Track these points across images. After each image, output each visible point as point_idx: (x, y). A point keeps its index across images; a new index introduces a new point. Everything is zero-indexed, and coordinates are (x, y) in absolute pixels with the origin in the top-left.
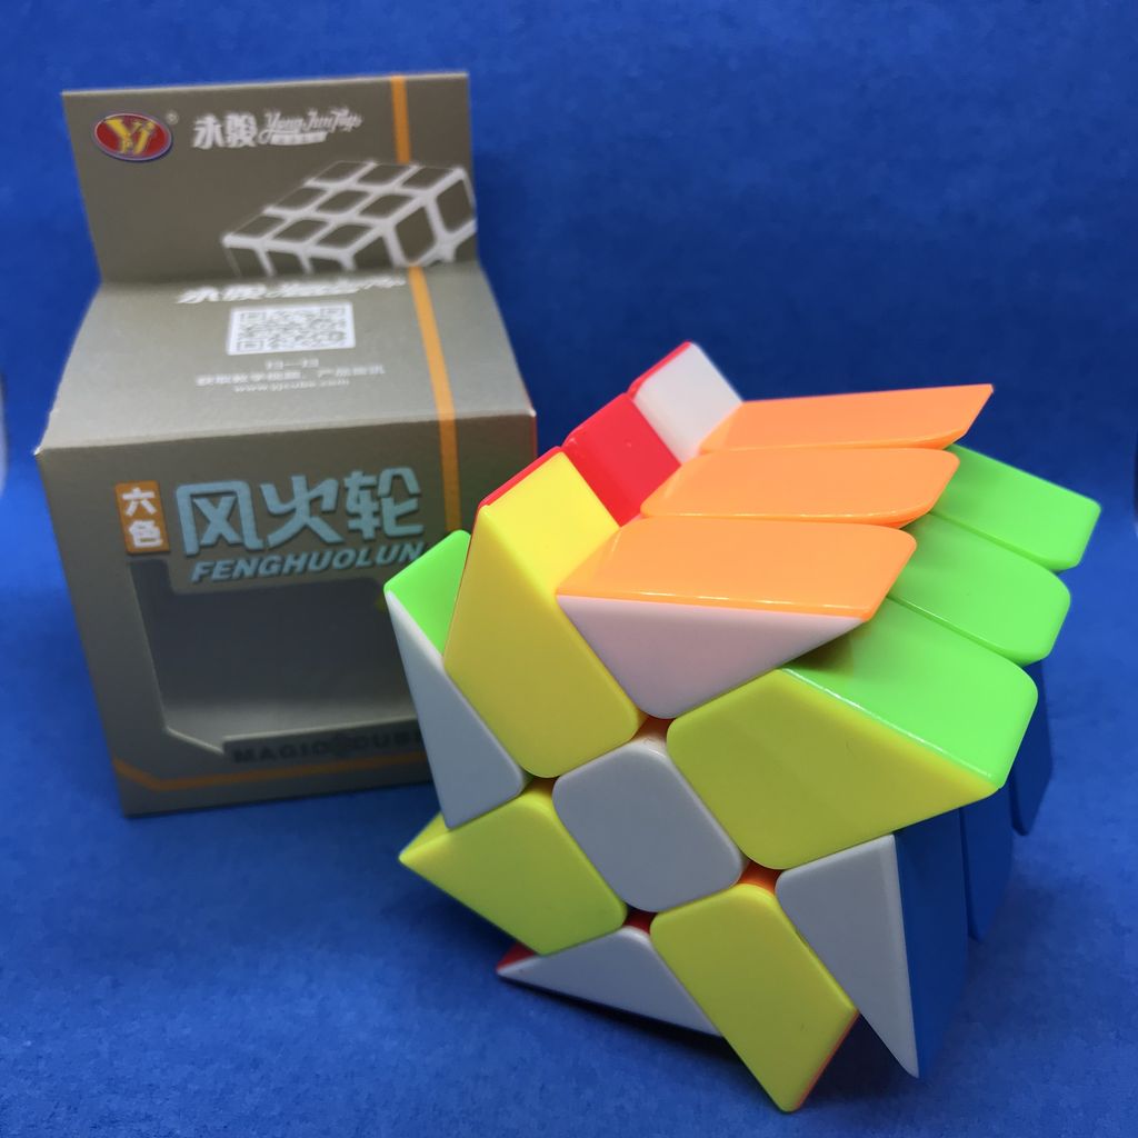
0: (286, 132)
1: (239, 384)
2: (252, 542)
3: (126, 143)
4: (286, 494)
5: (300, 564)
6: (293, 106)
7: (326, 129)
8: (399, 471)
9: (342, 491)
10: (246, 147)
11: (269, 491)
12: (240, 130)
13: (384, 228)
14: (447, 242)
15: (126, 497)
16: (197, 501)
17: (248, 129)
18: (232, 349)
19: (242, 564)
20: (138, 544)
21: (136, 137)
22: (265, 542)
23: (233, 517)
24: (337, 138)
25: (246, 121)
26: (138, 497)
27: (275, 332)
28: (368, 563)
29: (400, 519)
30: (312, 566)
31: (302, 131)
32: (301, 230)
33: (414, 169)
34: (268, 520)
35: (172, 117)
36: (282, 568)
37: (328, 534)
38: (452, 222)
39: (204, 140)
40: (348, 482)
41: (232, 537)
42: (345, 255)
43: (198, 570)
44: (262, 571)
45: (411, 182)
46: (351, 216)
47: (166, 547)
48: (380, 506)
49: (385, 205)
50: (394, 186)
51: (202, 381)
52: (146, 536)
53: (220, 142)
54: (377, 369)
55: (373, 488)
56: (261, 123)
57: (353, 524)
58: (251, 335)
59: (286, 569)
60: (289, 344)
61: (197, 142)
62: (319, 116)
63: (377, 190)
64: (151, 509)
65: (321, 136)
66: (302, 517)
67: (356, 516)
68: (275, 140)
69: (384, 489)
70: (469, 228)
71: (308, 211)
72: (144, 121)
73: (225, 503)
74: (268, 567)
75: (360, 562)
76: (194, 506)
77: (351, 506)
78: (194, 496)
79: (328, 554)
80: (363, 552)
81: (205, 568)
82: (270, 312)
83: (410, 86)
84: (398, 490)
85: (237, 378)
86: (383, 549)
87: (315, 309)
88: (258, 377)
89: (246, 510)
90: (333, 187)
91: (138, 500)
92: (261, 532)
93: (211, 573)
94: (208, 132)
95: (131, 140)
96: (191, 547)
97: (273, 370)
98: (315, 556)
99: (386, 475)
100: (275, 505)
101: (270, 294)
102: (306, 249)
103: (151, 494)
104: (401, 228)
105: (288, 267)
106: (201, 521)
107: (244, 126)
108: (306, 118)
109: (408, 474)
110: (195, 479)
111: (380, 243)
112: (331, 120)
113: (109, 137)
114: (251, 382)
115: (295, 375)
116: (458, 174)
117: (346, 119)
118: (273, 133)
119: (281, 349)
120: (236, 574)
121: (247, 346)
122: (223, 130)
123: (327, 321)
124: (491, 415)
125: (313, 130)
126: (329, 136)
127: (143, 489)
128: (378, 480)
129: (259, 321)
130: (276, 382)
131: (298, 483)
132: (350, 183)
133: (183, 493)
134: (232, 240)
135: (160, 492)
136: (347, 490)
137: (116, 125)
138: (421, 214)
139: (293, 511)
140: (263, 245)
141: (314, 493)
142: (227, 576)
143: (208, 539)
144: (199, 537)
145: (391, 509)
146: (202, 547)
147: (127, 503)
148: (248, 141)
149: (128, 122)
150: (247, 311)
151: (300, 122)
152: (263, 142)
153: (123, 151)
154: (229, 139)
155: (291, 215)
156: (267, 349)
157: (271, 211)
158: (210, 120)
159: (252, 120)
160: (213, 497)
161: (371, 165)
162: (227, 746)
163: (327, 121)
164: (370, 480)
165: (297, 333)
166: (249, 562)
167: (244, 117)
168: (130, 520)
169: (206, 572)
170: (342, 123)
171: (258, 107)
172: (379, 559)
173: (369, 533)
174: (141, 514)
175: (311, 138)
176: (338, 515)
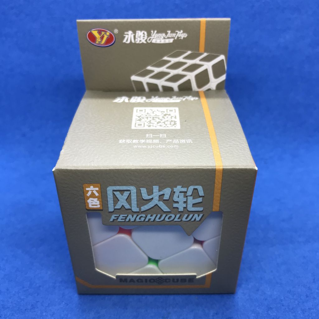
0: (158, 39)
1: (135, 144)
2: (135, 209)
3: (98, 40)
4: (150, 192)
5: (153, 218)
6: (162, 29)
7: (173, 38)
8: (196, 187)
9: (173, 193)
10: (143, 43)
11: (144, 191)
12: (141, 37)
13: (191, 76)
14: (213, 83)
15: (87, 189)
16: (115, 193)
17: (144, 36)
18: (133, 127)
19: (130, 216)
20: (90, 206)
21: (102, 38)
22: (140, 209)
23: (129, 199)
24: (177, 41)
25: (144, 33)
26: (92, 189)
27: (149, 119)
28: (180, 220)
29: (194, 205)
30: (157, 219)
31: (164, 38)
32: (160, 76)
33: (205, 54)
34: (141, 201)
35: (116, 31)
36: (145, 219)
37: (165, 208)
38: (217, 75)
39: (127, 40)
40: (175, 190)
41: (127, 206)
42: (175, 86)
43: (113, 217)
44: (138, 219)
45: (204, 60)
46: (179, 71)
47: (101, 209)
48: (187, 200)
49: (192, 68)
50: (197, 61)
51: (120, 141)
52: (94, 204)
53: (133, 41)
54: (189, 141)
55: (185, 192)
56: (149, 35)
57: (175, 205)
58: (140, 120)
59: (147, 220)
60: (155, 126)
61: (125, 41)
62: (171, 33)
63: (190, 62)
64: (97, 194)
65: (171, 41)
66: (156, 201)
67: (177, 202)
68: (154, 41)
69: (189, 193)
70: (223, 78)
71: (163, 69)
72: (106, 32)
73: (126, 194)
74: (140, 219)
75: (176, 220)
76: (114, 194)
77: (175, 198)
78: (114, 191)
79: (164, 215)
80: (178, 216)
81: (115, 217)
82: (148, 109)
83: (208, 23)
84: (195, 193)
85: (134, 141)
86: (186, 215)
87: (164, 109)
88: (143, 141)
89: (134, 197)
90: (174, 60)
91: (92, 191)
92: (139, 206)
93: (117, 219)
94: (129, 37)
95: (101, 39)
96: (111, 209)
97: (148, 139)
98: (159, 216)
99: (191, 188)
100: (145, 196)
101: (147, 101)
102: (161, 83)
103: (97, 189)
104: (197, 77)
105: (154, 90)
106: (116, 200)
107: (143, 35)
108: (166, 34)
109: (200, 188)
110: (115, 185)
111: (189, 81)
112: (175, 34)
113: (92, 38)
114: (139, 144)
115: (156, 141)
116: (222, 57)
117: (182, 35)
118: (153, 39)
119: (152, 128)
120: (127, 220)
121: (139, 125)
122: (135, 37)
123: (170, 115)
124: (238, 168)
125: (168, 38)
126: (174, 41)
127: (94, 187)
128: (187, 190)
129: (143, 114)
130: (150, 144)
131: (156, 189)
132: (180, 59)
133: (110, 189)
134: (134, 78)
135: (101, 189)
136: (174, 192)
137: (95, 33)
138: (206, 71)
139: (152, 198)
140: (145, 80)
141: (161, 193)
142: (124, 220)
143: (118, 206)
144: (114, 206)
145: (191, 201)
146: (115, 209)
147: (88, 191)
148: (144, 41)
149: (100, 32)
150: (139, 108)
151: (164, 34)
152: (149, 42)
153: (97, 42)
154: (136, 40)
155: (157, 70)
156: (146, 128)
157: (149, 68)
158: (130, 32)
159: (146, 33)
160: (122, 192)
161: (189, 52)
162: (117, 277)
163: (174, 35)
164: (184, 189)
165: (158, 120)
166: (133, 216)
167: (143, 32)
168: (88, 198)
169: (116, 218)
170: (179, 36)
171: (148, 28)
172: (184, 219)
173: (181, 209)
174: (93, 195)
175: (167, 41)
176: (170, 202)
